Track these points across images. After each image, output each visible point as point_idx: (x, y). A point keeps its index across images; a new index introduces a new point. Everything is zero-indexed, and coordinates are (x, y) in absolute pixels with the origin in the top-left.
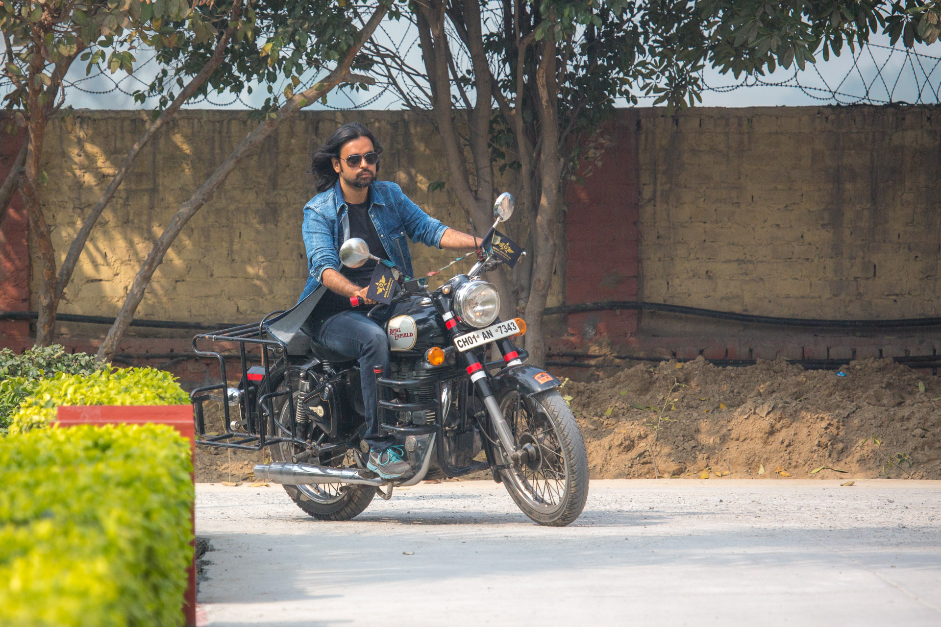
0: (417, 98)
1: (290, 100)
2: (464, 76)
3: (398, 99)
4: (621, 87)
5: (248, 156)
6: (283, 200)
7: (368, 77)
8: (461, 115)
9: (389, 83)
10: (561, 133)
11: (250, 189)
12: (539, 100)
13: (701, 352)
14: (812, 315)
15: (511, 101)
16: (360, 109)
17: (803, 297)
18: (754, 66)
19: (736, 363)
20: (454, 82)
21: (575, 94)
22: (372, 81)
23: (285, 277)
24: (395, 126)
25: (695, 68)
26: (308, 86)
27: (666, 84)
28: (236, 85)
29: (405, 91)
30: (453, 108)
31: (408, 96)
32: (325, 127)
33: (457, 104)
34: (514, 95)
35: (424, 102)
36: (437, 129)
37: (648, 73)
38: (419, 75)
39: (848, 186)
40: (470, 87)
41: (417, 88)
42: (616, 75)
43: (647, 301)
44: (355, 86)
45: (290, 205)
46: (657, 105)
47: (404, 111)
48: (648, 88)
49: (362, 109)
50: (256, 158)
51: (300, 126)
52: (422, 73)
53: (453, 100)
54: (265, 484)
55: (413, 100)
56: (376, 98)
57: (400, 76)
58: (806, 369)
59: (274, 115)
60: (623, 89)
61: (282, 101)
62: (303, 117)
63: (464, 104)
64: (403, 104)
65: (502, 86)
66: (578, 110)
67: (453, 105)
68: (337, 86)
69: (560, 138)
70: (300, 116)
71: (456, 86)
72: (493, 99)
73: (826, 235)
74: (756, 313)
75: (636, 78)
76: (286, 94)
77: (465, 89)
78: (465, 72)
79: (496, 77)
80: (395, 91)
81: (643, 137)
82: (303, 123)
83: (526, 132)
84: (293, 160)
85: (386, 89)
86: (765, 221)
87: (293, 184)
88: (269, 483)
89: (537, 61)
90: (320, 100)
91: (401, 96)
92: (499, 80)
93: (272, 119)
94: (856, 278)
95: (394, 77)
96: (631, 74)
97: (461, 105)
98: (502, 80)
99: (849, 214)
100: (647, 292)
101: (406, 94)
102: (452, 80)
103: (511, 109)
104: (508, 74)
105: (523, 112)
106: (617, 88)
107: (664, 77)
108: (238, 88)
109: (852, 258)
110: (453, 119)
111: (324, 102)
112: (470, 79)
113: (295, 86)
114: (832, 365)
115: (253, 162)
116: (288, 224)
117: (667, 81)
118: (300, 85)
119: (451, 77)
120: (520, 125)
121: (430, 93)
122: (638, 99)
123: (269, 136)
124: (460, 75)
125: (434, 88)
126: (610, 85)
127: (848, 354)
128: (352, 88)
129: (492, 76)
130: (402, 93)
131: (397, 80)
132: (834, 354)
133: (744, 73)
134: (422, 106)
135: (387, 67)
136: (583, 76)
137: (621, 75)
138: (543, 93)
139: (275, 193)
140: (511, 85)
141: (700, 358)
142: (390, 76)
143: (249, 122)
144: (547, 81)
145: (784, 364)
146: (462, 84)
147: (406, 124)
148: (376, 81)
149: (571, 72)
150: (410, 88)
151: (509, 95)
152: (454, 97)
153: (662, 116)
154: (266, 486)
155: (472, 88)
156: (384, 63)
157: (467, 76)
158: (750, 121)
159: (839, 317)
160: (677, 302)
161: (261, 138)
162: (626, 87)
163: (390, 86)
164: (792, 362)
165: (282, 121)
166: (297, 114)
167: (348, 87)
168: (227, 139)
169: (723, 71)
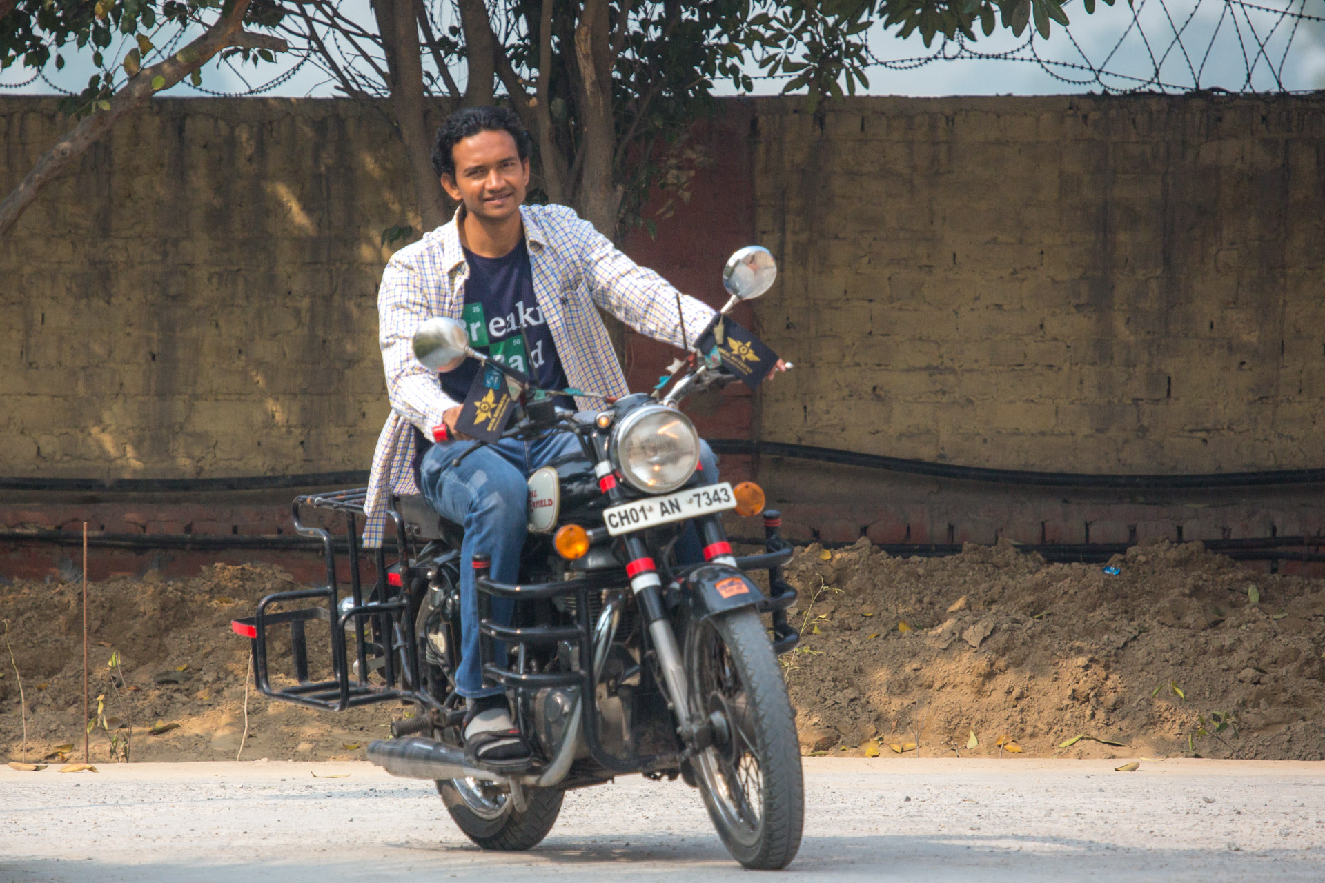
0: (363, 77)
1: (133, 77)
2: (444, 39)
3: (329, 78)
4: (724, 61)
5: (57, 178)
6: (120, 257)
7: (272, 38)
8: (440, 107)
9: (311, 48)
10: (619, 141)
11: (62, 236)
12: (580, 79)
13: (864, 531)
14: (1059, 464)
15: (529, 83)
16: (259, 95)
17: (1043, 434)
18: (957, 24)
19: (925, 551)
20: (427, 49)
21: (644, 71)
22: (282, 46)
23: (125, 395)
24: (320, 126)
25: (855, 28)
26: (165, 54)
27: (805, 56)
28: (35, 52)
29: (341, 64)
30: (426, 94)
31: (345, 73)
32: (197, 127)
33: (434, 88)
34: (535, 72)
35: (375, 84)
36: (398, 131)
37: (772, 36)
38: (365, 35)
39: (1123, 237)
40: (455, 57)
41: (362, 58)
42: (716, 41)
43: (769, 439)
44: (251, 54)
45: (133, 266)
46: (787, 93)
47: (337, 98)
48: (773, 63)
49: (263, 94)
50: (71, 180)
51: (151, 125)
52: (370, 33)
53: (426, 81)
54: (89, 766)
55: (354, 80)
56: (287, 76)
57: (330, 38)
58: (1050, 561)
59: (106, 106)
60: (728, 64)
61: (120, 79)
62: (156, 108)
63: (445, 89)
64: (337, 88)
65: (513, 57)
66: (649, 98)
67: (426, 88)
68: (218, 55)
69: (616, 151)
70: (151, 108)
71: (431, 56)
72: (496, 79)
73: (1083, 324)
74: (960, 462)
75: (750, 46)
76: (126, 65)
77: (446, 60)
78: (446, 32)
79: (501, 40)
80: (321, 64)
81: (761, 148)
82: (157, 119)
83: (556, 138)
84: (139, 185)
85: (306, 59)
86: (977, 299)
87: (138, 228)
88: (95, 765)
89: (576, 13)
90: (188, 78)
91: (335, 75)
92: (507, 45)
93: (102, 113)
94: (1136, 401)
95: (321, 37)
96: (742, 37)
97: (439, 88)
98: (512, 46)
99: (1124, 287)
100: (767, 424)
101: (341, 69)
102: (424, 45)
103: (530, 96)
104: (523, 35)
105: (550, 103)
106: (717, 62)
107: (800, 44)
108: (38, 57)
109: (1129, 364)
110: (426, 114)
111: (197, 81)
112: (456, 44)
113: (144, 53)
114: (1096, 554)
115: (67, 189)
116: (129, 299)
117: (806, 51)
118: (152, 53)
119: (423, 40)
120: (545, 127)
121: (385, 68)
122: (753, 81)
123: (96, 144)
124: (437, 36)
125: (391, 60)
126: (704, 56)
127: (1122, 536)
128: (246, 57)
129: (495, 37)
130: (334, 67)
131: (326, 43)
132: (1097, 535)
133: (939, 37)
134: (370, 91)
135: (309, 21)
136: (658, 39)
137: (725, 40)
138: (587, 70)
139: (106, 244)
140: (530, 54)
141: (864, 541)
142: (313, 36)
143: (60, 117)
144: (592, 49)
145: (1011, 552)
146: (442, 52)
147: (341, 122)
148: (289, 45)
149: (636, 33)
150: (350, 58)
151: (525, 72)
152: (428, 75)
153: (795, 112)
154: (91, 769)
155: (460, 59)
156: (303, 14)
157: (452, 38)
158: (950, 120)
159: (1107, 467)
160: (821, 441)
161: (82, 144)
162: (736, 60)
163: (312, 55)
164: (1025, 549)
165: (120, 116)
166: (147, 104)
167: (239, 56)
168: (20, 147)
169: (904, 33)
